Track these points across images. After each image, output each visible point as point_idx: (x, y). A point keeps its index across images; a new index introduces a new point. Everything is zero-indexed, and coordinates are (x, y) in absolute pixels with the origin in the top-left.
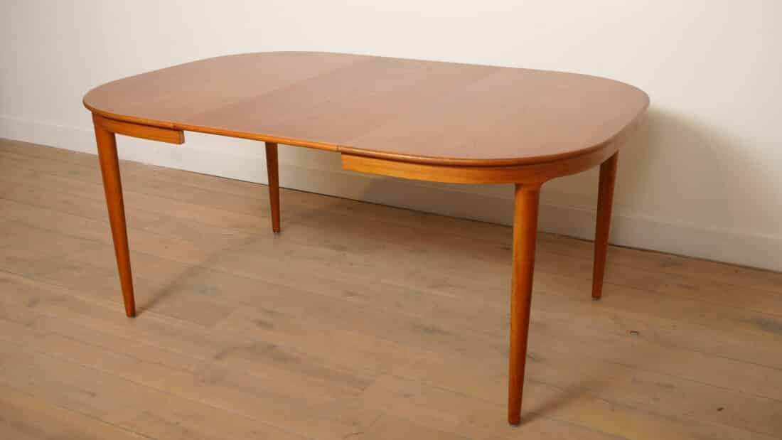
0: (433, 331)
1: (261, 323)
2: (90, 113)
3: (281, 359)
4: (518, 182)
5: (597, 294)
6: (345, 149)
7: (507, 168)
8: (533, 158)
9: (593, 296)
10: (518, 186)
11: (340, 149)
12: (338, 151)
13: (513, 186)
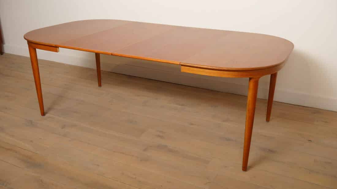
0: (229, 140)
1: (159, 136)
2: (26, 41)
3: (170, 151)
4: (251, 77)
5: (268, 120)
6: (183, 64)
7: (248, 72)
8: (258, 68)
9: (266, 120)
10: (250, 79)
11: (181, 64)
12: (180, 65)
13: (248, 79)
